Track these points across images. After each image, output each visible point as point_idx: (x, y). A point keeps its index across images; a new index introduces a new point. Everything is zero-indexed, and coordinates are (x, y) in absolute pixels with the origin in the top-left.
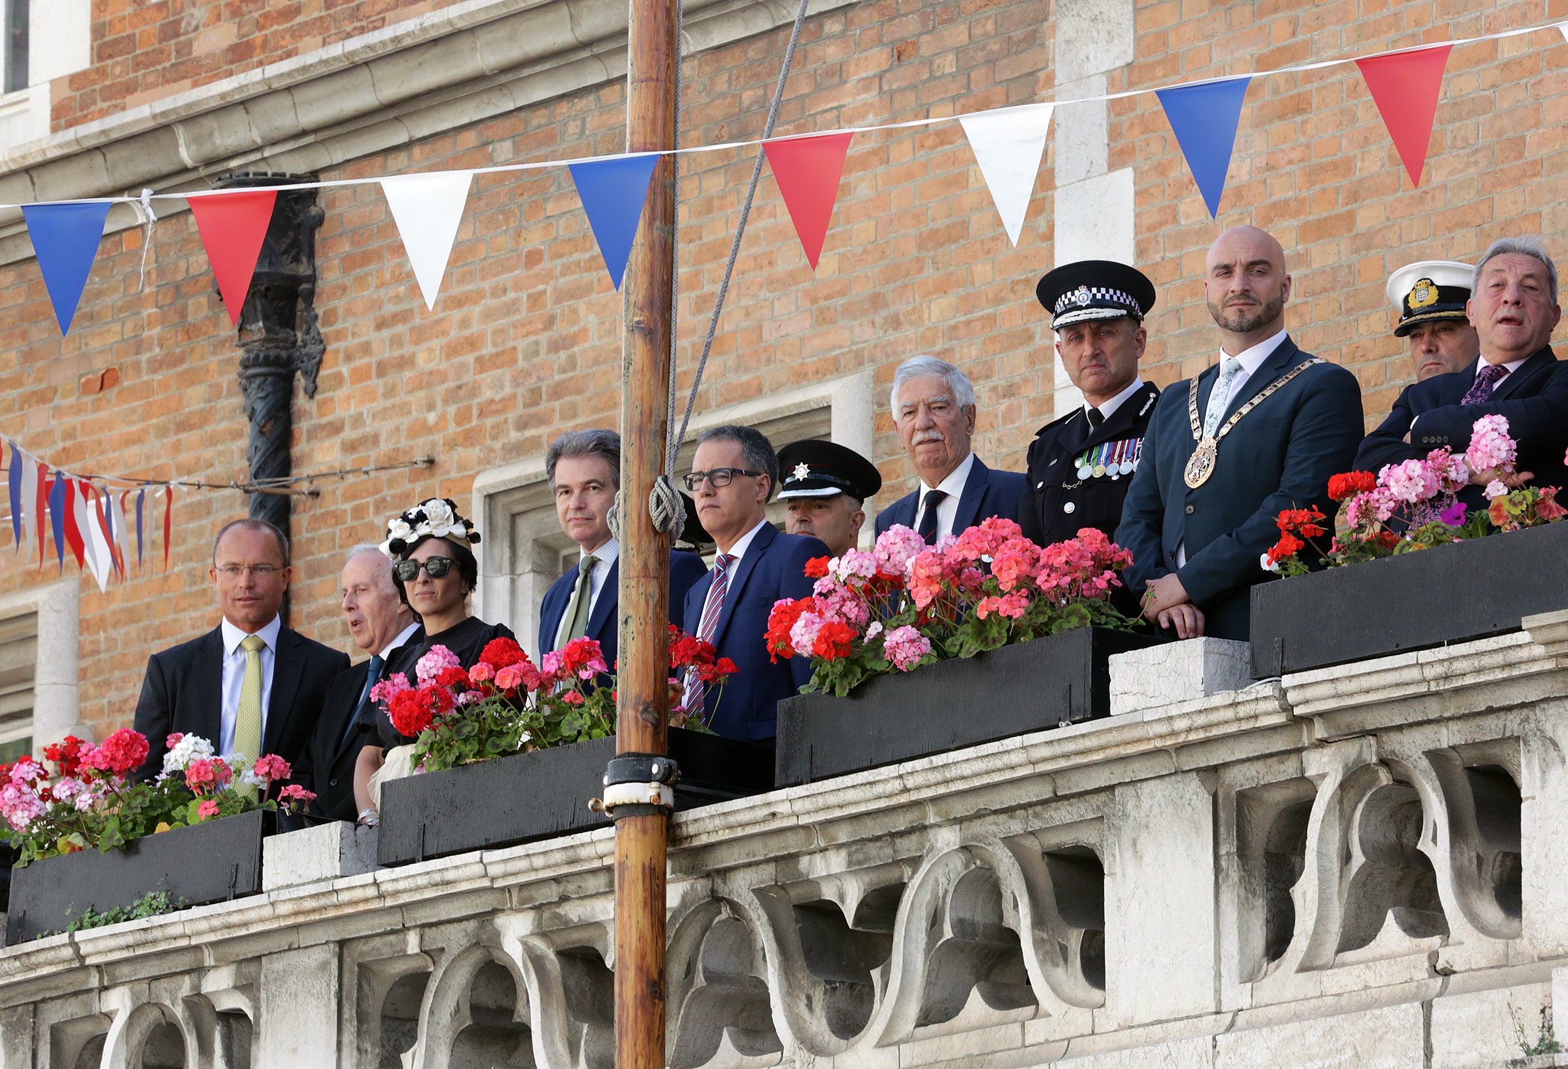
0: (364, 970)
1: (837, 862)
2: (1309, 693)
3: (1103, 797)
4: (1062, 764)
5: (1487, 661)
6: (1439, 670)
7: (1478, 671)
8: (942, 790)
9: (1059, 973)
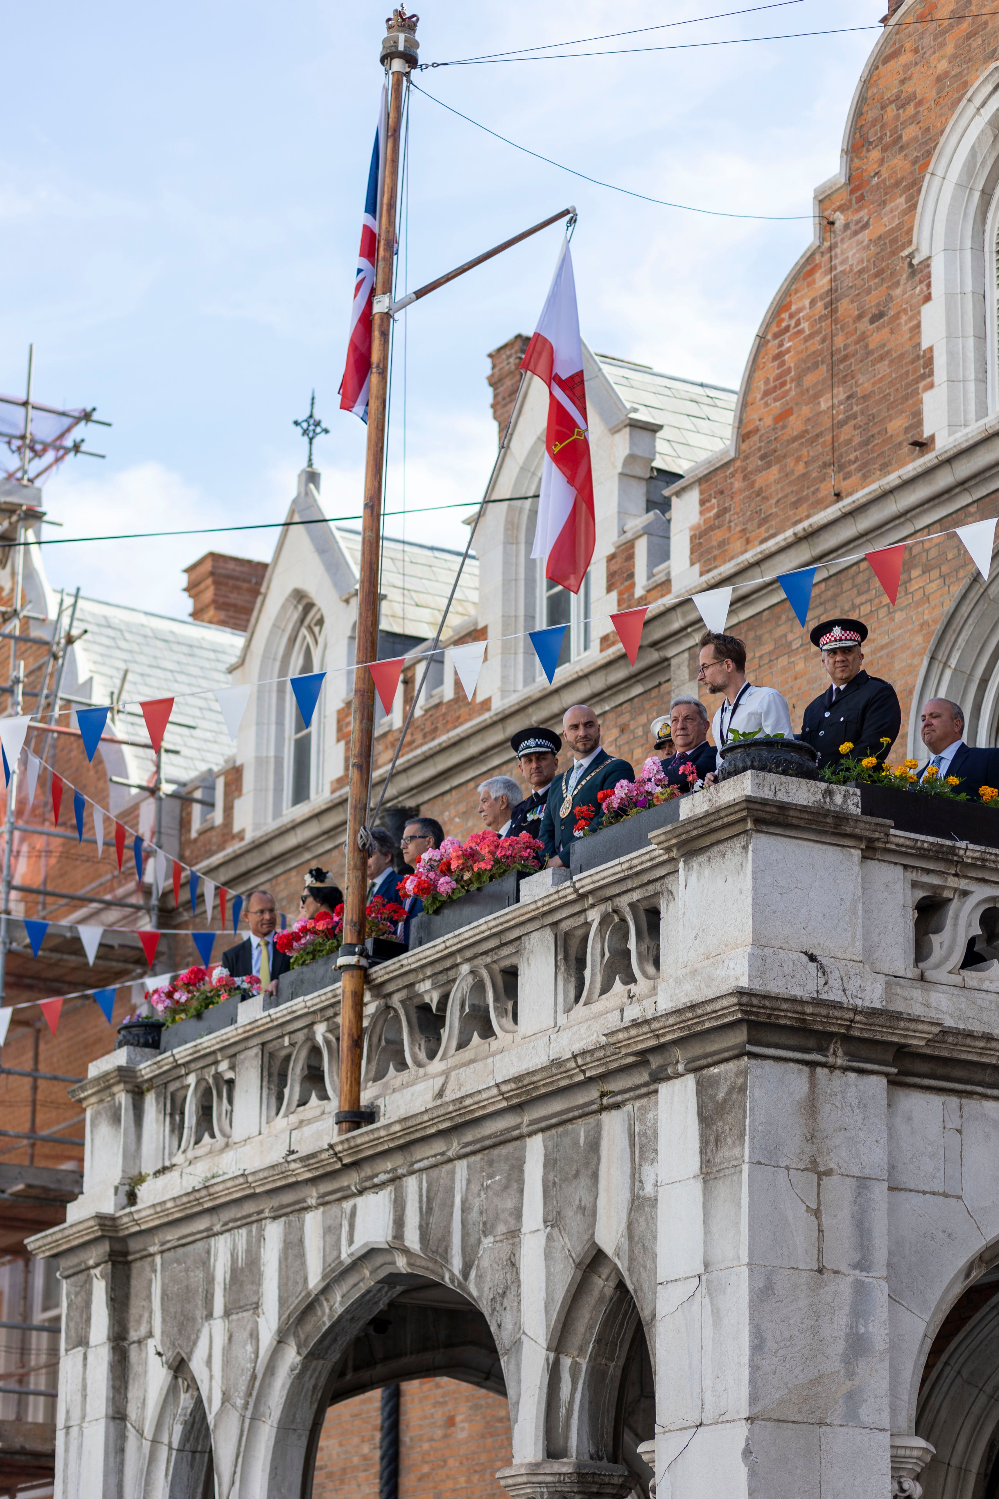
0: (272, 1055)
1: (427, 985)
2: (584, 882)
3: (518, 942)
4: (500, 928)
5: (644, 858)
6: (627, 865)
7: (641, 863)
8: (459, 946)
9: (504, 1021)
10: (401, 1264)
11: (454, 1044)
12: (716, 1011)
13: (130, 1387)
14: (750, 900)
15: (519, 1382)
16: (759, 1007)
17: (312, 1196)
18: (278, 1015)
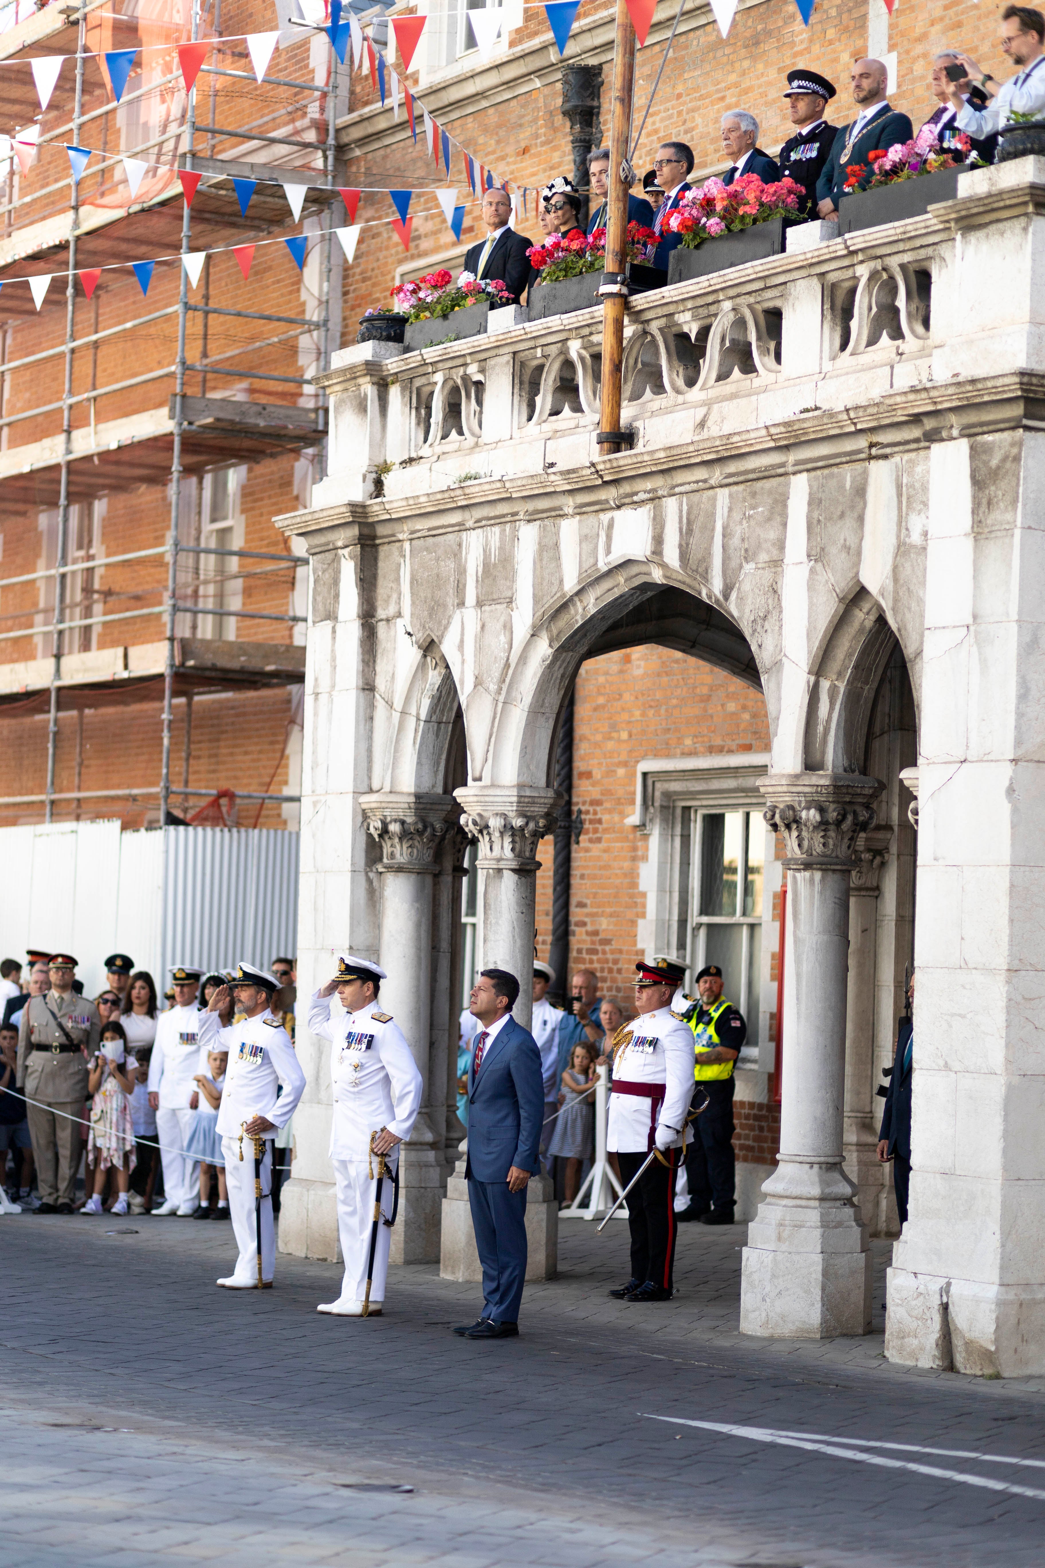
0: (523, 364)
1: (688, 316)
2: (855, 241)
3: (783, 287)
4: (767, 273)
5: (919, 225)
6: (902, 230)
7: (916, 230)
8: (724, 285)
9: (766, 359)
10: (657, 576)
11: (714, 375)
12: (996, 387)
13: (378, 661)
14: (1028, 280)
15: (779, 699)
16: (1037, 386)
17: (569, 504)
18: (533, 329)
